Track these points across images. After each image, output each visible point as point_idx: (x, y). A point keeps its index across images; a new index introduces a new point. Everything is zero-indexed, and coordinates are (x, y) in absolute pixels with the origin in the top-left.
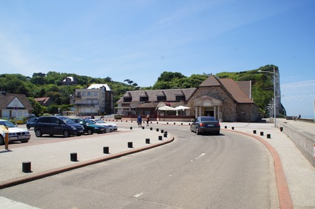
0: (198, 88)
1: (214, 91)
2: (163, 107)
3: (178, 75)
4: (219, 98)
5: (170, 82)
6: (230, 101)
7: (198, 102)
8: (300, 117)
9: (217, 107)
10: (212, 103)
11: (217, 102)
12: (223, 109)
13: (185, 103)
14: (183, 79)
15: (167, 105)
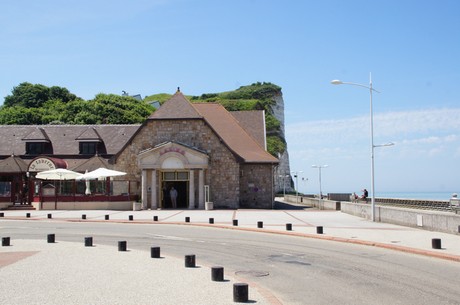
0: (145, 123)
1: (187, 131)
2: (48, 172)
3: (61, 94)
4: (200, 149)
5: (41, 109)
6: (226, 159)
7: (148, 159)
8: (366, 194)
9: (197, 171)
10: (186, 162)
11: (198, 160)
12: (209, 177)
13: (112, 160)
14: (76, 104)
15: (59, 166)
